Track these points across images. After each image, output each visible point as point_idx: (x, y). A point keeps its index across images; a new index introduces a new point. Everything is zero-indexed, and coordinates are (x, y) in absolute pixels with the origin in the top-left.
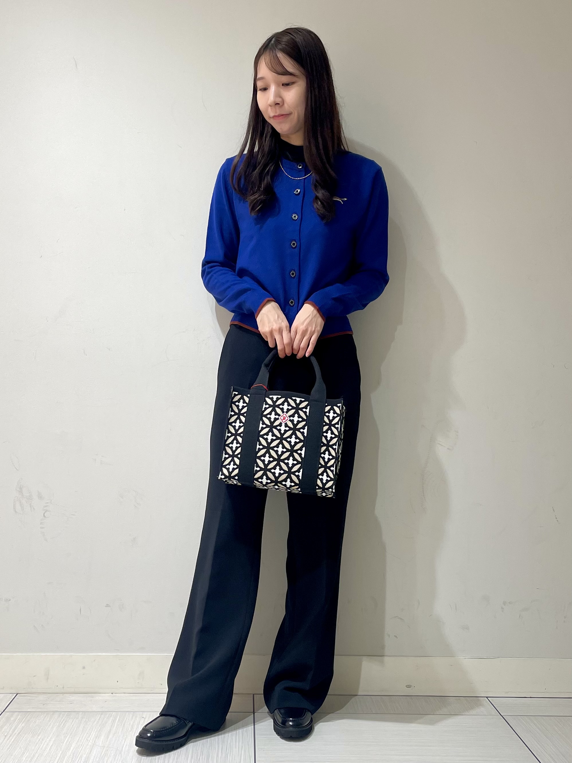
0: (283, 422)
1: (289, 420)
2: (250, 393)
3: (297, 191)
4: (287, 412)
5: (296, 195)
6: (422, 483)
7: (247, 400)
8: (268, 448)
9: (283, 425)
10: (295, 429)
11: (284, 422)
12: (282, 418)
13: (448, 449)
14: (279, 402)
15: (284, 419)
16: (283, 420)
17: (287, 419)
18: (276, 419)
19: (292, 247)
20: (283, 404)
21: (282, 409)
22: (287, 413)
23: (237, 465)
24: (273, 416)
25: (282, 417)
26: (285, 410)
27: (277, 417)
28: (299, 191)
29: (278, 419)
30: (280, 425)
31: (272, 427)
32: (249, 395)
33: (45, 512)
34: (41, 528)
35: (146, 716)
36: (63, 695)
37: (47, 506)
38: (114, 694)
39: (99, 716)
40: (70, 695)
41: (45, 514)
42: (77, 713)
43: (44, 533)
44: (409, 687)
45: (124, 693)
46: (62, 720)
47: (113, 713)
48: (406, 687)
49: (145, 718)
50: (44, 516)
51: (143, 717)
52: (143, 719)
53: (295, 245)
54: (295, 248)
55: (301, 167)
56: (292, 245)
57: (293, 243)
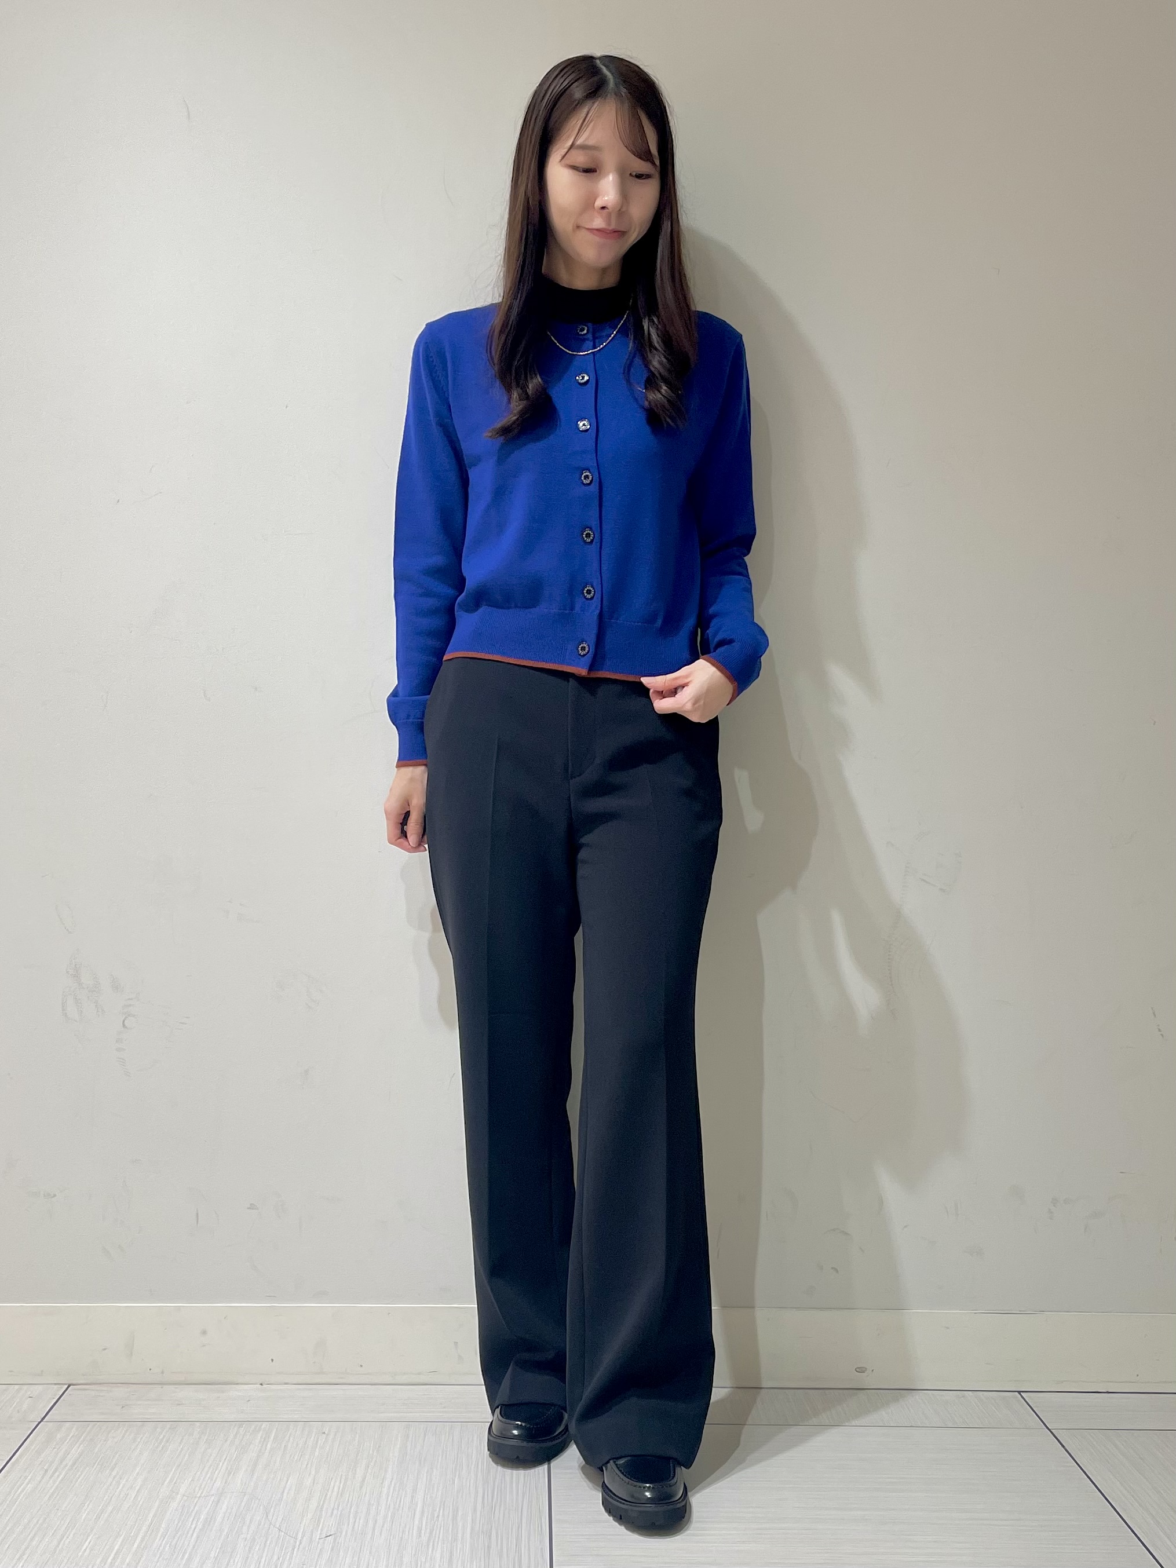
3: (583, 377)
5: (581, 384)
6: (889, 959)
13: (941, 889)
19: (583, 483)
28: (586, 378)
33: (126, 1018)
34: (118, 1050)
35: (329, 1431)
36: (162, 1388)
37: (130, 1005)
38: (265, 1386)
39: (236, 1428)
40: (176, 1388)
41: (126, 1021)
42: (191, 1424)
43: (123, 1059)
44: (861, 1370)
45: (286, 1384)
46: (161, 1438)
47: (262, 1424)
48: (856, 1370)
49: (327, 1435)
50: (124, 1025)
51: (324, 1433)
52: (324, 1436)
53: (590, 479)
54: (589, 484)
55: (585, 332)
56: (583, 478)
57: (584, 474)
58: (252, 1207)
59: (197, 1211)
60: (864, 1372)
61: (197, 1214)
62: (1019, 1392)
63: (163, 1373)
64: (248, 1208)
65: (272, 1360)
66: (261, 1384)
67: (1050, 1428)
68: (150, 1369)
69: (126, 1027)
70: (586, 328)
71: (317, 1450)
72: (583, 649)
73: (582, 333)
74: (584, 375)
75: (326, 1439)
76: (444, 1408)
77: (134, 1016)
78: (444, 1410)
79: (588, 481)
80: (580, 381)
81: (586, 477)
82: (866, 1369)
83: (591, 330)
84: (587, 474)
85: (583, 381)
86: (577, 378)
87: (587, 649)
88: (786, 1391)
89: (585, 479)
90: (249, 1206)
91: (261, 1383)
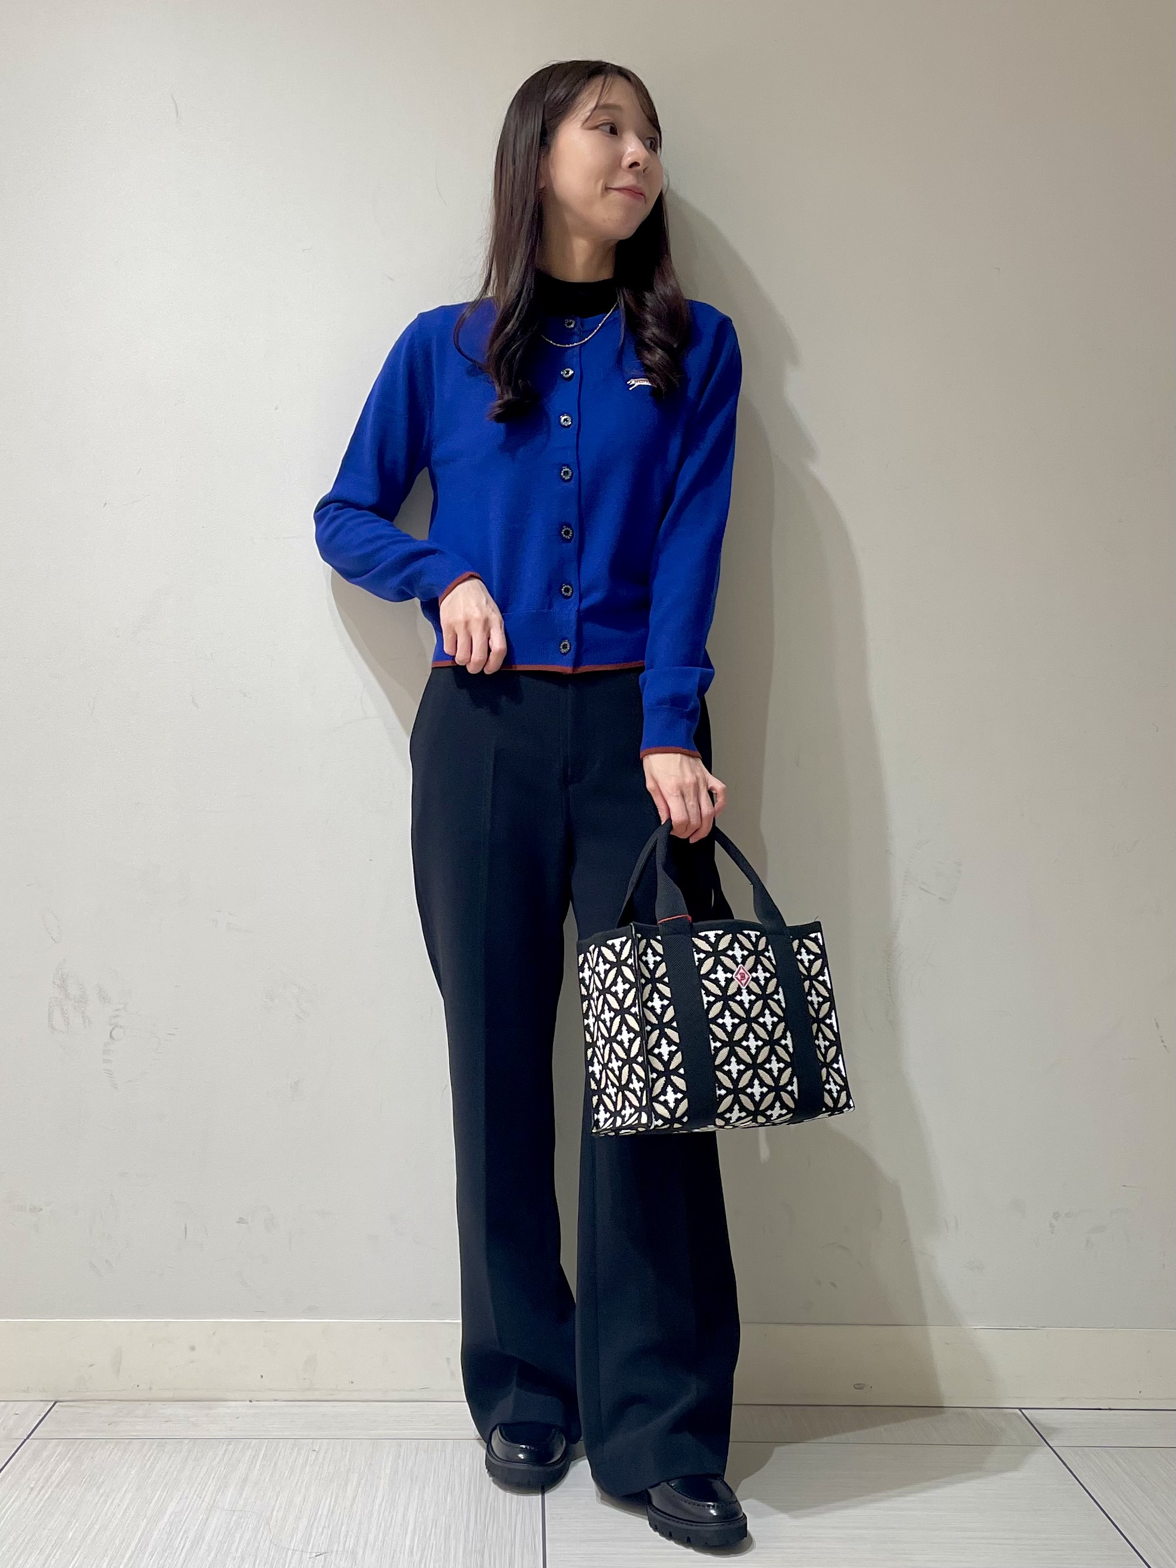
0: (742, 984)
1: (752, 980)
2: (661, 933)
3: (568, 372)
4: (743, 963)
5: (566, 379)
6: (888, 969)
7: (659, 948)
8: (731, 1044)
9: (744, 991)
10: (764, 997)
11: (745, 984)
12: (739, 976)
13: (940, 898)
14: (724, 944)
15: (743, 977)
16: (742, 980)
17: (749, 978)
18: (729, 981)
19: (563, 479)
20: (731, 947)
21: (733, 958)
22: (744, 965)
23: (681, 1091)
24: (721, 976)
25: (739, 974)
26: (739, 960)
27: (729, 975)
28: (571, 372)
29: (732, 979)
30: (739, 992)
31: (725, 998)
32: (659, 937)
33: (113, 1029)
34: (106, 1061)
35: (320, 1448)
36: (150, 1404)
37: (117, 1016)
38: (253, 1403)
39: (225, 1446)
40: (164, 1405)
41: (113, 1032)
42: (179, 1441)
43: (110, 1071)
44: (859, 1387)
45: (275, 1400)
46: (148, 1455)
47: (251, 1443)
48: (854, 1386)
49: (317, 1452)
50: (111, 1036)
51: (315, 1450)
52: (315, 1453)
53: (570, 475)
54: (569, 480)
55: (572, 326)
56: (562, 474)
57: (564, 470)
58: (241, 1221)
59: (186, 1225)
60: (862, 1388)
61: (186, 1228)
62: (1020, 1409)
63: (150, 1389)
64: (237, 1222)
65: (262, 1376)
66: (251, 1401)
67: (1051, 1445)
68: (138, 1386)
69: (113, 1039)
70: (574, 323)
71: (308, 1467)
72: (565, 647)
73: (569, 327)
74: (568, 369)
75: (316, 1456)
76: (437, 1425)
77: (121, 1027)
78: (436, 1427)
79: (567, 478)
80: (564, 375)
81: (566, 473)
82: (865, 1385)
83: (579, 323)
84: (566, 469)
85: (568, 376)
86: (562, 372)
87: (568, 646)
88: (783, 1408)
89: (564, 474)
90: (238, 1220)
91: (250, 1399)
